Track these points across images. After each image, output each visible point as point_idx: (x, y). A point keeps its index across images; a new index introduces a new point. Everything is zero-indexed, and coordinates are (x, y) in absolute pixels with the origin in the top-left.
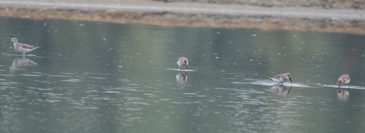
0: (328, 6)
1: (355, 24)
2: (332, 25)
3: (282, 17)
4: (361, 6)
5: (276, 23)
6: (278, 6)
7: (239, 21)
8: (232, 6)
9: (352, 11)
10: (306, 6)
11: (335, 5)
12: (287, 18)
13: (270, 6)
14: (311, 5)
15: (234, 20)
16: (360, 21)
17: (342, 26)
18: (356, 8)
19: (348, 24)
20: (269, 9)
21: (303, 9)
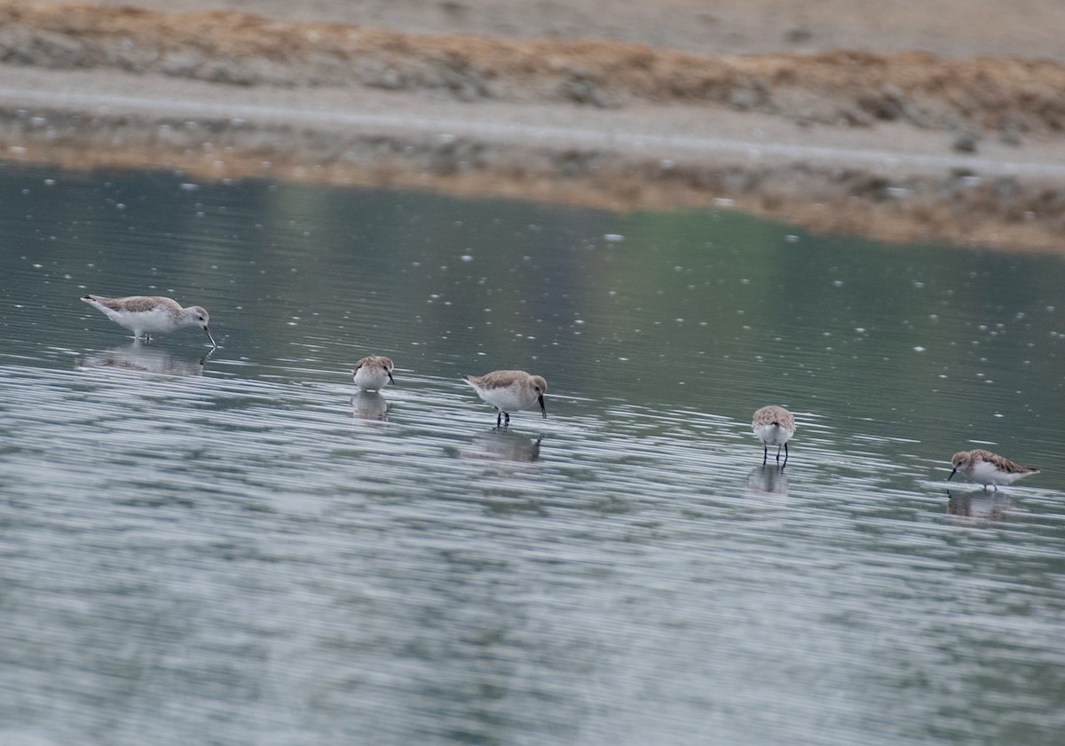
0: (470, 91)
1: (571, 165)
2: (480, 166)
3: (285, 129)
4: (599, 94)
5: (265, 152)
6: (277, 84)
7: (117, 139)
8: (100, 77)
9: (566, 112)
10: (386, 87)
11: (496, 86)
12: (309, 133)
13: (244, 83)
14: (402, 85)
15: (100, 137)
16: (593, 155)
17: (518, 174)
18: (579, 100)
19: (544, 164)
20: (244, 93)
21: (377, 97)
